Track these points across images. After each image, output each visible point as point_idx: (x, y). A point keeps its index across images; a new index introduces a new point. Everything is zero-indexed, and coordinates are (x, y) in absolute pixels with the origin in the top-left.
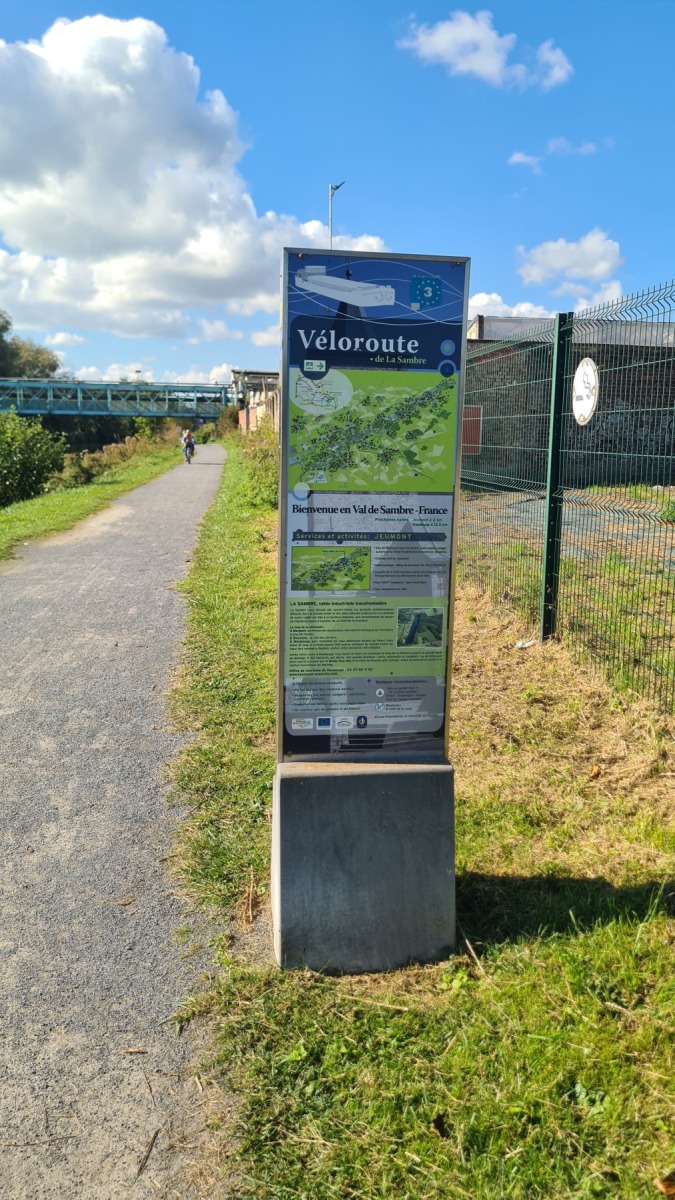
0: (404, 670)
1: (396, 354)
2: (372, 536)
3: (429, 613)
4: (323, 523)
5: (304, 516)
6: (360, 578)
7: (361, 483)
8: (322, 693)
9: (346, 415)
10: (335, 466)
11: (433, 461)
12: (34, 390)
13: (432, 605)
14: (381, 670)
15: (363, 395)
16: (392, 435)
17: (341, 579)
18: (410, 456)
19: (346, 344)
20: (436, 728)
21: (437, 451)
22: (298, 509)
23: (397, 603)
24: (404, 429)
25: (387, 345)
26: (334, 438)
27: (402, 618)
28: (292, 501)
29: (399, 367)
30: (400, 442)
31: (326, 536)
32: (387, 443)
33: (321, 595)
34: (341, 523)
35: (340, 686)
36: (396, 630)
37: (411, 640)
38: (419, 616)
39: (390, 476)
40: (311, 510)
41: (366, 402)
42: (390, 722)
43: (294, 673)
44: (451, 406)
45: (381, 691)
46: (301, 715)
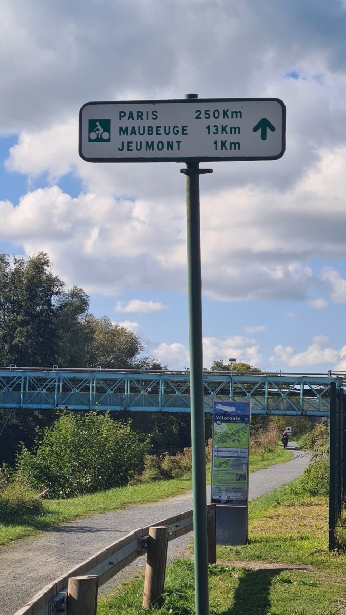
0: (238, 486)
1: (236, 420)
2: (231, 457)
3: (243, 474)
4: (220, 454)
5: (217, 452)
6: (228, 466)
7: (228, 446)
8: (220, 491)
9: (225, 432)
10: (223, 442)
11: (243, 441)
12: (110, 382)
13: (243, 472)
14: (232, 486)
15: (229, 428)
16: (235, 436)
17: (224, 466)
18: (239, 441)
19: (225, 418)
20: (245, 500)
21: (244, 440)
22: (215, 451)
23: (236, 471)
24: (237, 435)
25: (234, 419)
26: (223, 437)
27: (237, 475)
28: (214, 449)
29: (236, 423)
30: (236, 438)
31: (221, 457)
32: (234, 438)
33: (220, 469)
34: (224, 454)
35: (224, 489)
36: (236, 477)
37: (239, 480)
38: (241, 474)
39: (234, 444)
40: (218, 451)
41: (230, 430)
42: (235, 497)
43: (214, 485)
44: (247, 431)
45: (232, 490)
46: (215, 495)
